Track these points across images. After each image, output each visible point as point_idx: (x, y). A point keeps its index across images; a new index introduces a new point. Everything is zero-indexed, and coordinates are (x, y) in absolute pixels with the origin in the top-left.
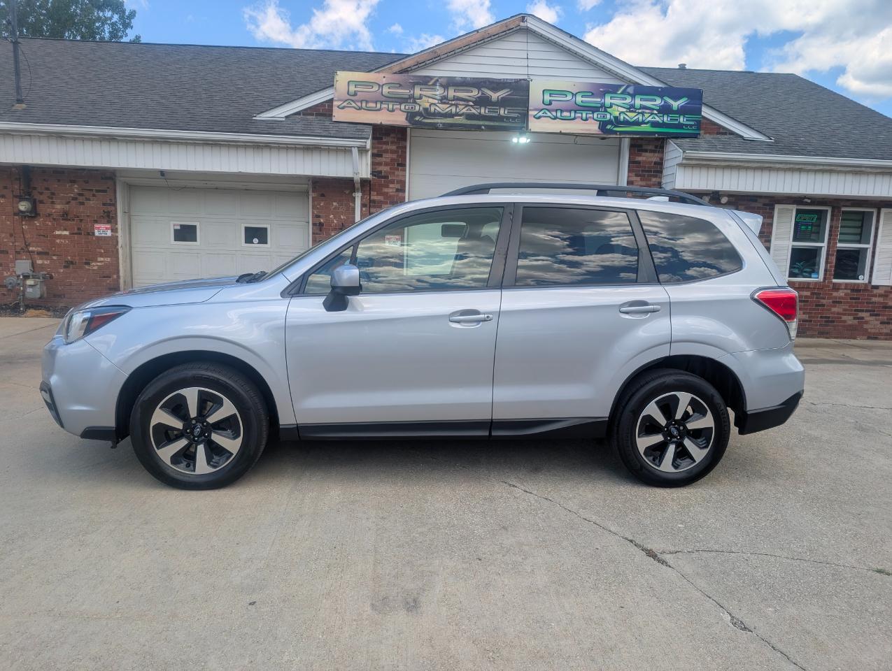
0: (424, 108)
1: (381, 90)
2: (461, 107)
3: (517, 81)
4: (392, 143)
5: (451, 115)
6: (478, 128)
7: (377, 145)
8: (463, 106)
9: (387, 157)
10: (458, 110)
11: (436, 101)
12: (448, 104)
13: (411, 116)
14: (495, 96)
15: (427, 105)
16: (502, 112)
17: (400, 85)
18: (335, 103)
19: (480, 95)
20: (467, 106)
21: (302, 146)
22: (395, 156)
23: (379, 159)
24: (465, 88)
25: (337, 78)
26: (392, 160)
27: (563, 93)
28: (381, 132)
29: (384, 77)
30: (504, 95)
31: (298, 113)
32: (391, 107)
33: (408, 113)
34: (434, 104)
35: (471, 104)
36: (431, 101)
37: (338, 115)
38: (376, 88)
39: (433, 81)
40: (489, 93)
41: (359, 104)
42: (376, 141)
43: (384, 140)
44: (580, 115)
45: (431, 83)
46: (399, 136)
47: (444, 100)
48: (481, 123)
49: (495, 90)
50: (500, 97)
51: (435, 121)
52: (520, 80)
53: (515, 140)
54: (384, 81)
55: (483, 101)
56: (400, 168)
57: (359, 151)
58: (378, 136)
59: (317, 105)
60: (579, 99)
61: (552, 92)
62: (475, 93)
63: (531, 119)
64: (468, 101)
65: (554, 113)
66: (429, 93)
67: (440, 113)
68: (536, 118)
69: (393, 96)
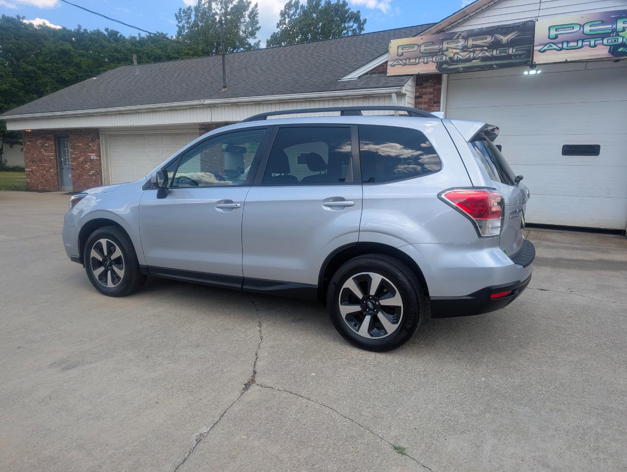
0: (449, 58)
1: (419, 48)
2: (477, 52)
3: (524, 24)
4: (430, 87)
5: (469, 60)
6: (490, 67)
7: (419, 90)
8: (479, 52)
9: (426, 98)
10: (475, 56)
11: (458, 51)
12: (468, 51)
13: (440, 65)
14: (505, 39)
15: (452, 55)
16: (510, 52)
17: (433, 43)
18: (389, 63)
19: (493, 40)
20: (482, 50)
21: (362, 96)
22: (431, 96)
23: (420, 100)
24: (481, 37)
25: (391, 45)
26: (430, 99)
27: (571, 26)
28: (421, 80)
29: (422, 39)
30: (512, 37)
31: (366, 74)
32: (426, 60)
33: (437, 63)
34: (457, 53)
35: (486, 48)
36: (455, 51)
37: (391, 71)
38: (416, 48)
39: (457, 35)
40: (501, 37)
41: (404, 61)
42: (418, 87)
43: (424, 85)
44: (588, 43)
45: (455, 38)
46: (436, 81)
47: (465, 49)
48: (493, 62)
49: (505, 34)
50: (509, 40)
51: (457, 66)
52: (527, 22)
53: (526, 73)
54: (422, 41)
55: (496, 45)
56: (435, 105)
57: (397, 95)
58: (420, 83)
59: (378, 66)
60: (587, 29)
61: (557, 28)
62: (489, 39)
63: (536, 54)
64: (483, 46)
65: (560, 45)
66: (453, 45)
67: (461, 59)
68: (541, 52)
69: (428, 52)
